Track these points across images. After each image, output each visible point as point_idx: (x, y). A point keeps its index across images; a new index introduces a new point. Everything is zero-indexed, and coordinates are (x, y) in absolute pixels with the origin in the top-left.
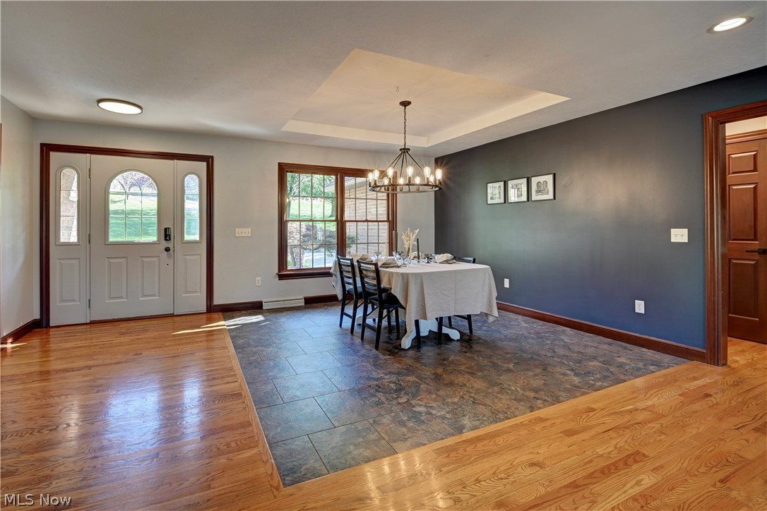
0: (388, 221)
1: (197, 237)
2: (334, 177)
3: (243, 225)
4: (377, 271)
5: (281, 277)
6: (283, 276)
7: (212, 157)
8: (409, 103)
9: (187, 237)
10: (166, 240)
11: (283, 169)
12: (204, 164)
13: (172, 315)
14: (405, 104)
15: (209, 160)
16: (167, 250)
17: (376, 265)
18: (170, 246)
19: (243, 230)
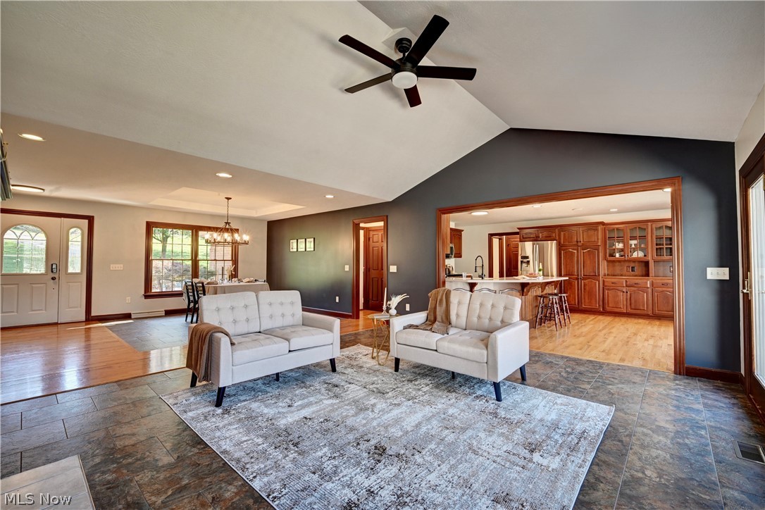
0: (232, 260)
1: (78, 270)
2: (190, 231)
3: (117, 262)
4: (203, 286)
5: (146, 297)
6: (148, 295)
7: (93, 217)
8: (230, 198)
9: (70, 270)
10: (52, 272)
11: (150, 226)
12: (86, 222)
13: (56, 324)
14: (228, 199)
15: (91, 219)
16: (53, 279)
17: (203, 283)
18: (56, 276)
19: (117, 266)
